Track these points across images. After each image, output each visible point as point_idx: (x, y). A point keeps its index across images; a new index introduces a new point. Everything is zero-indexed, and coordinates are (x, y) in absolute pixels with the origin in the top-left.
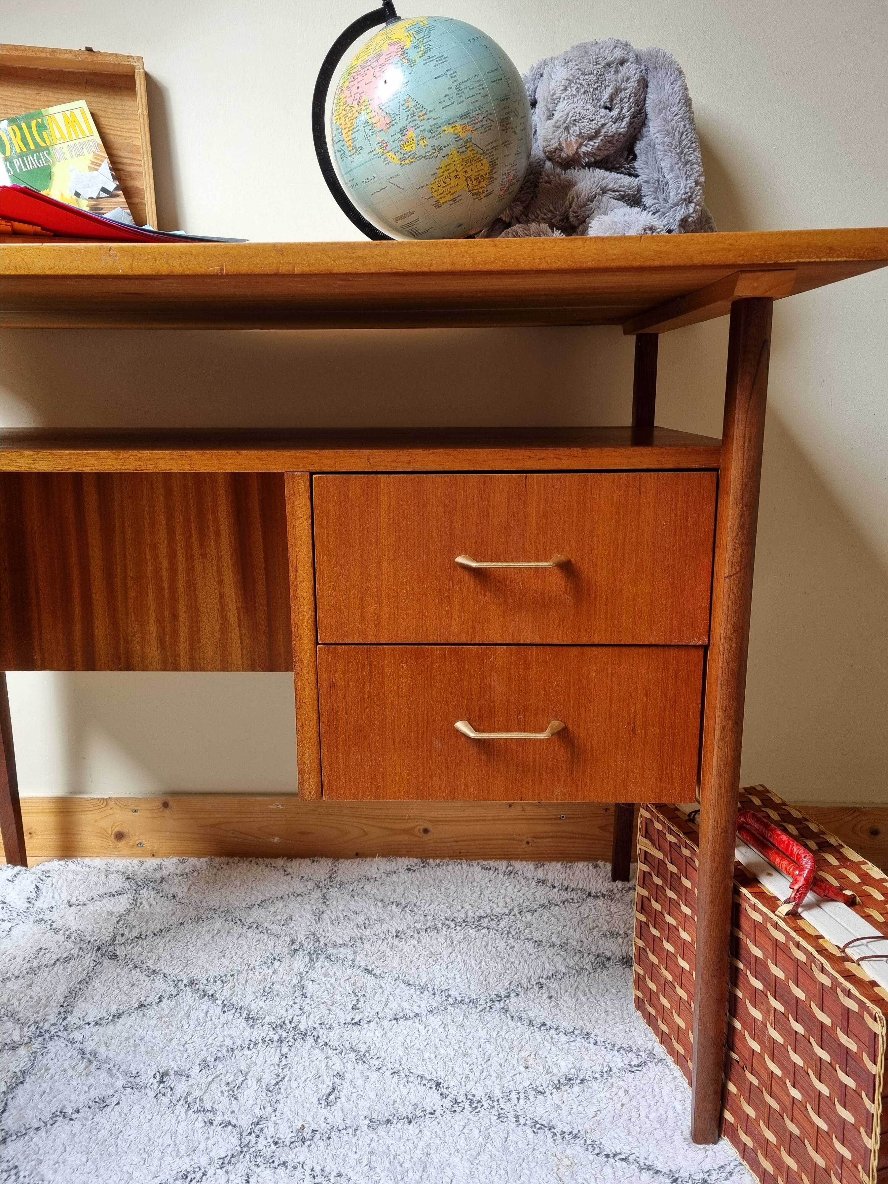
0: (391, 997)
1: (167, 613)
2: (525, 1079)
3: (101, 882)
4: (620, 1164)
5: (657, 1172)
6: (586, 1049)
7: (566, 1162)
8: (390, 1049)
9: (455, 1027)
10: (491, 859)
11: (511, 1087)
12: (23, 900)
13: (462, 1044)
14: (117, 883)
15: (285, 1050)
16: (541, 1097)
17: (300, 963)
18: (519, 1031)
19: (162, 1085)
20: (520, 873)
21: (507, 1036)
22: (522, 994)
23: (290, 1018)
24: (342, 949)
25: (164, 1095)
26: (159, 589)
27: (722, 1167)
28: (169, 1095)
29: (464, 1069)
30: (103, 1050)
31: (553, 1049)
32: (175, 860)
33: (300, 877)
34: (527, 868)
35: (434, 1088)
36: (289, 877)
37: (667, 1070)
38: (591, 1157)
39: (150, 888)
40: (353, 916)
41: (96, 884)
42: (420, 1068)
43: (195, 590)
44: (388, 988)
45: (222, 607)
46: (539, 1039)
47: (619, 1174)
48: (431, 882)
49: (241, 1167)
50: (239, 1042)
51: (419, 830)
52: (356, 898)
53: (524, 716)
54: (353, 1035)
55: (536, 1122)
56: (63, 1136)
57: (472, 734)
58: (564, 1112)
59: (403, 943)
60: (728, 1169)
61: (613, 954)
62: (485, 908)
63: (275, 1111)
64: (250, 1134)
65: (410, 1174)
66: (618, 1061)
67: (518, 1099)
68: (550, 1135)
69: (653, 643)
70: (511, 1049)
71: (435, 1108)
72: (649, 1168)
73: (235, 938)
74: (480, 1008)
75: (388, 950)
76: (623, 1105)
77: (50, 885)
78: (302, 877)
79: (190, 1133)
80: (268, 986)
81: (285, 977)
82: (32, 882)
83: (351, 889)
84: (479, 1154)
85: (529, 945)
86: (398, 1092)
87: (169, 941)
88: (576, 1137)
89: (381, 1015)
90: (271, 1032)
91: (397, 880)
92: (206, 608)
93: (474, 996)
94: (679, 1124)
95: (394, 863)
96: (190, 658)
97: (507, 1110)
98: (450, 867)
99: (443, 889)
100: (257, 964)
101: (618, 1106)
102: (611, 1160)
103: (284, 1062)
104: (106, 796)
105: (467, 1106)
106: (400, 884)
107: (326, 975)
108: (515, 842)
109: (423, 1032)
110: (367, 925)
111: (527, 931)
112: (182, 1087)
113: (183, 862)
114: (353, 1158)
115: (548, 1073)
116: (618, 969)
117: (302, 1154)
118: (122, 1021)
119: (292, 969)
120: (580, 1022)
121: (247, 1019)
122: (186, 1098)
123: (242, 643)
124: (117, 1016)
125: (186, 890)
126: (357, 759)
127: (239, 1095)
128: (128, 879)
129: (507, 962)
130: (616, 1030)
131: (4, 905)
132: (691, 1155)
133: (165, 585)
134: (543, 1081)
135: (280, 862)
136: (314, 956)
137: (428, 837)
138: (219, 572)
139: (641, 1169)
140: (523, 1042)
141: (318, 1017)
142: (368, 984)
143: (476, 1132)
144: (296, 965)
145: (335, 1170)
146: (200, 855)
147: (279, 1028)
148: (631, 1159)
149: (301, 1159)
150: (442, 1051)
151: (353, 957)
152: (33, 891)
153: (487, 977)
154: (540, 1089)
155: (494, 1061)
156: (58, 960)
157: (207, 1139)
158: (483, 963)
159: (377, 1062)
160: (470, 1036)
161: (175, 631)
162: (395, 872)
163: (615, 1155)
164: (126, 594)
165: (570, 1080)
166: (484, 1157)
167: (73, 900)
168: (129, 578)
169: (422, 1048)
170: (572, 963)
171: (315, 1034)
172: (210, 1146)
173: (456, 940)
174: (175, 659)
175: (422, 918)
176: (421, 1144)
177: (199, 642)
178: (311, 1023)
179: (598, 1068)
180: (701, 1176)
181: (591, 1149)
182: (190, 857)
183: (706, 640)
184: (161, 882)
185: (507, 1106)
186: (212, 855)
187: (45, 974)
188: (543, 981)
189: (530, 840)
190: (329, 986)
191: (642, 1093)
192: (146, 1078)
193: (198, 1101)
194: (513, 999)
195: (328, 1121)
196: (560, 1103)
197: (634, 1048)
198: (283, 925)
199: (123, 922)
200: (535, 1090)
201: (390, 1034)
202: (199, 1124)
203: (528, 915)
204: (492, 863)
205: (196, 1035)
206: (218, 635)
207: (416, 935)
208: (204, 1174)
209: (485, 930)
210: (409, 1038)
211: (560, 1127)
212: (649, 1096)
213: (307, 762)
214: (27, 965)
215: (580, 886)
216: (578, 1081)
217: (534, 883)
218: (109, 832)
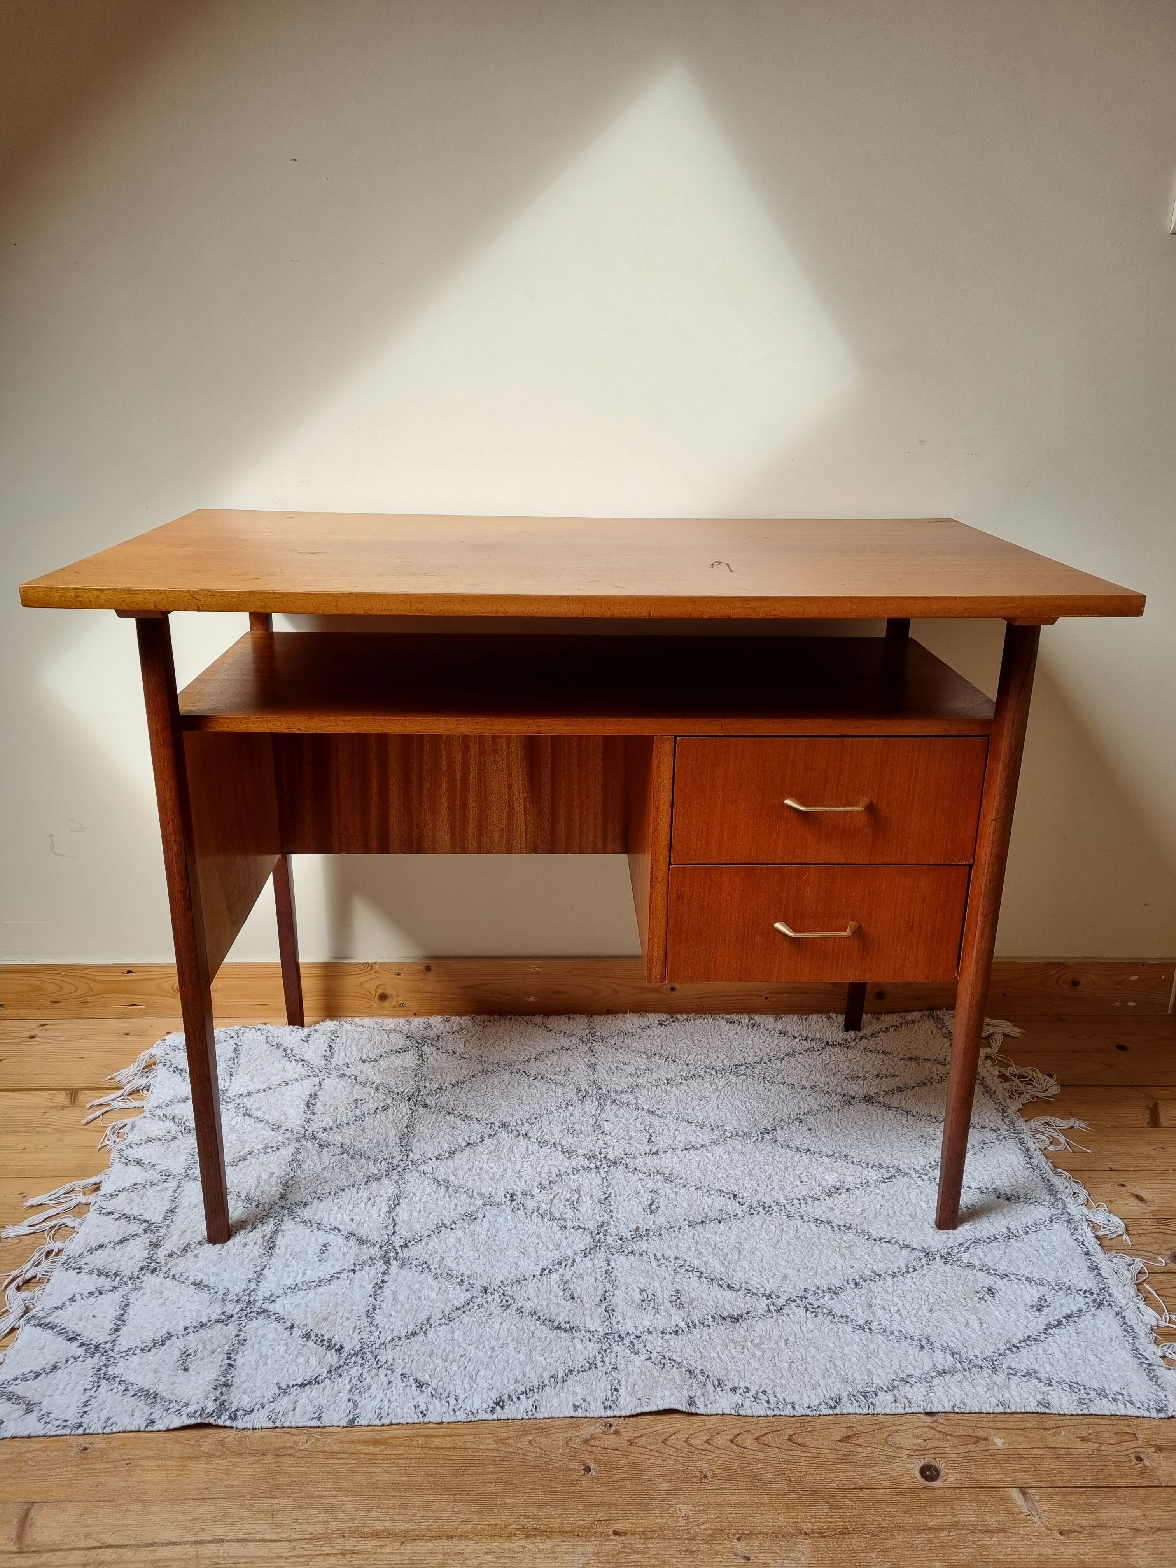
0: (677, 1133)
1: (458, 802)
2: (802, 1191)
3: (385, 1041)
4: (884, 1245)
5: (913, 1249)
6: (847, 1167)
7: (844, 1244)
8: (689, 1171)
9: (737, 1154)
10: (733, 1013)
11: (793, 1196)
12: (319, 1058)
13: (746, 1166)
14: (399, 1041)
15: (604, 1175)
16: (817, 1202)
17: (591, 1107)
18: (789, 1156)
19: (514, 1203)
20: (762, 1025)
21: (780, 1160)
22: (785, 1127)
23: (598, 1150)
24: (623, 1095)
25: (518, 1209)
26: (452, 781)
27: (961, 1244)
28: (522, 1209)
29: (752, 1185)
30: (452, 1178)
31: (820, 1168)
32: (439, 1018)
33: (563, 1033)
34: (768, 1021)
35: (732, 1198)
36: (552, 1033)
37: (912, 1181)
38: (863, 1241)
39: (429, 1045)
40: (624, 1067)
41: (381, 1043)
42: (717, 1185)
43: (486, 782)
44: (673, 1126)
45: (509, 796)
46: (807, 1161)
47: (885, 1251)
48: (684, 1035)
49: (600, 1256)
50: (563, 1170)
51: (667, 989)
52: (620, 1051)
53: (829, 918)
54: (654, 1162)
55: (817, 1219)
56: (451, 1240)
57: (791, 934)
58: (837, 1211)
59: (675, 1088)
60: (966, 1245)
61: (856, 1094)
62: (738, 1059)
63: (612, 1217)
64: (598, 1233)
65: (730, 1256)
66: (873, 1175)
67: (800, 1204)
68: (829, 1228)
69: (932, 863)
70: (786, 1169)
71: (736, 1212)
72: (907, 1247)
73: (527, 1088)
74: (754, 1139)
75: (664, 1095)
76: (881, 1206)
77: (341, 1044)
78: (565, 1033)
79: (552, 1235)
80: (571, 1126)
81: (581, 1119)
82: (324, 1041)
83: (613, 1043)
84: (778, 1241)
85: (785, 1088)
86: (704, 1202)
87: (469, 1091)
88: (849, 1228)
89: (673, 1146)
90: (587, 1162)
91: (652, 1034)
92: (495, 797)
93: (746, 1130)
94: (926, 1217)
95: (646, 1019)
96: (477, 842)
97: (793, 1212)
98: (698, 1022)
99: (696, 1042)
100: (553, 1108)
101: (878, 1207)
102: (878, 1243)
103: (606, 1184)
104: (371, 962)
105: (761, 1209)
106: (656, 1038)
107: (616, 1116)
108: (754, 998)
109: (712, 1158)
110: (639, 1074)
111: (780, 1076)
112: (530, 1204)
113: (448, 1020)
114: (684, 1248)
115: (820, 1185)
116: (863, 1106)
117: (644, 1245)
118: (458, 1156)
119: (585, 1113)
120: (838, 1147)
121: (563, 1152)
122: (538, 1211)
123: (526, 829)
124: (452, 1153)
125: (463, 1046)
126: (695, 952)
127: (579, 1207)
128: (408, 1037)
129: (768, 1102)
130: (867, 1153)
131: (304, 1063)
132: (937, 1237)
133: (458, 777)
134: (817, 1191)
135: (538, 1019)
136: (602, 1101)
137: (675, 994)
138: (509, 766)
139: (901, 1248)
140: (795, 1164)
141: (622, 1149)
142: (654, 1123)
143: (773, 1227)
144: (588, 1109)
145: (672, 1255)
146: (461, 1014)
147: (592, 1158)
148: (893, 1241)
149: (644, 1248)
150: (732, 1172)
151: (635, 1102)
152: (328, 1050)
153: (753, 1114)
154: (815, 1196)
155: (775, 1178)
156: (377, 1109)
157: (567, 1238)
158: (747, 1104)
159: (681, 1181)
160: (751, 1160)
161: (464, 818)
162: (649, 1027)
163: (880, 1239)
164: (421, 786)
165: (838, 1189)
166: (783, 1243)
167: (365, 1057)
168: (425, 772)
169: (714, 1170)
170: (823, 1102)
171: (623, 1162)
172: (570, 1243)
173: (720, 1085)
174: (464, 844)
175: (685, 1067)
176: (733, 1237)
177: (487, 828)
178: (617, 1153)
179: (859, 1181)
180: (946, 1250)
181: (862, 1236)
182: (452, 1015)
183: (972, 861)
184: (438, 1040)
185: (792, 1209)
186: (471, 1014)
187: (372, 1120)
188: (801, 1116)
189: (768, 995)
190: (622, 1125)
191: (895, 1197)
192: (499, 1197)
193: (548, 1213)
194: (779, 1131)
195: (656, 1223)
196: (833, 1206)
197: (884, 1166)
198: (564, 1076)
199: (420, 1075)
200: (812, 1197)
201: (684, 1161)
202: (556, 1228)
203: (778, 1063)
204: (734, 1017)
205: (526, 1166)
206: (505, 822)
207: (684, 1081)
208: (574, 1261)
209: (743, 1077)
210: (701, 1163)
211: (836, 1222)
212: (901, 1199)
213: (656, 954)
214: (351, 1114)
215: (818, 1036)
216: (844, 1190)
217: (776, 1035)
218: (373, 993)
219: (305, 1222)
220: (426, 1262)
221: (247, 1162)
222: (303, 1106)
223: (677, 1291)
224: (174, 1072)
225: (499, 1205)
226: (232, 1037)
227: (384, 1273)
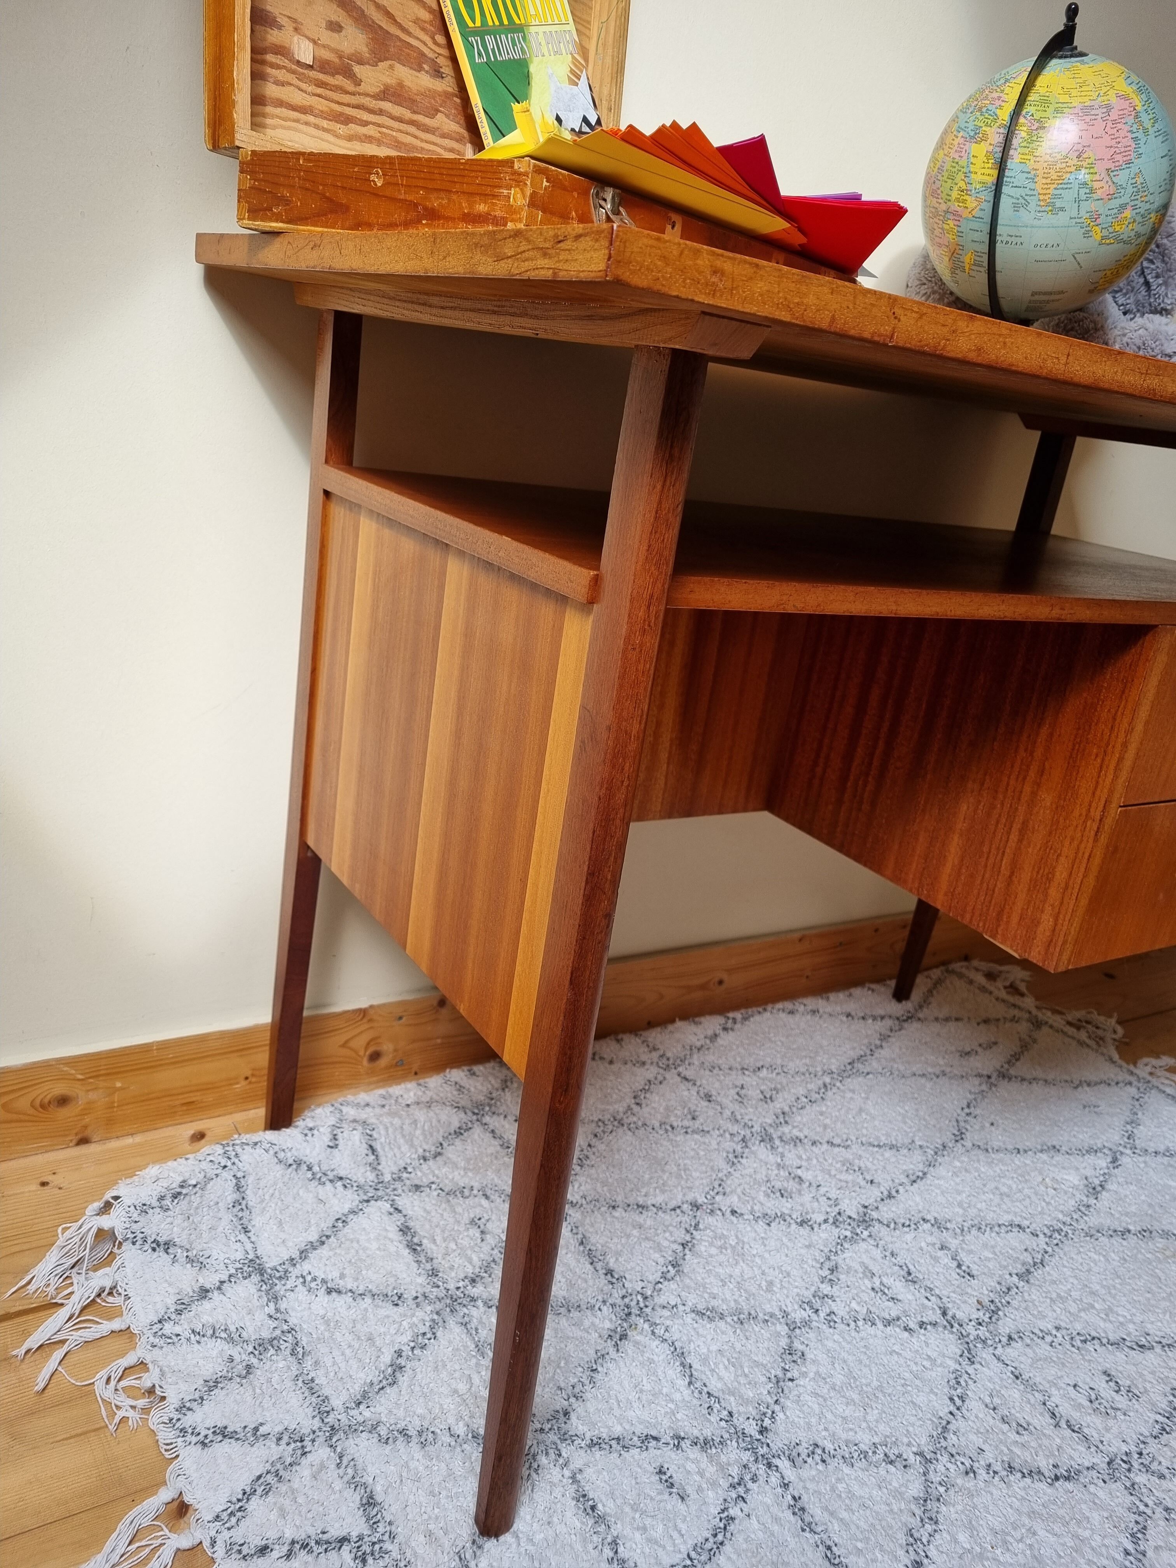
2: (1067, 1200)
3: (434, 1121)
6: (1069, 1160)
9: (965, 1174)
11: (1066, 1210)
12: (364, 1169)
14: (450, 1118)
15: (872, 1242)
16: (1093, 1210)
17: (763, 1153)
18: (1009, 1161)
20: (821, 1010)
21: (1006, 1168)
22: (968, 1127)
23: (831, 1210)
25: (835, 1322)
28: (839, 1320)
30: (714, 1302)
32: (460, 1073)
33: (629, 1062)
34: (821, 1004)
36: (617, 1064)
40: (744, 1092)
42: (989, 1218)
44: (869, 1156)
46: (1030, 1162)
48: (759, 1038)
49: (985, 1356)
50: (825, 1249)
51: (715, 983)
52: (717, 1071)
54: (902, 1208)
55: (1114, 1231)
56: (809, 1398)
59: (823, 1106)
61: (987, 1072)
63: (940, 1298)
64: (951, 1325)
66: (1099, 1162)
67: (1081, 1217)
68: (1135, 1237)
71: (1042, 1247)
74: (958, 1150)
78: (631, 1061)
79: (908, 1346)
81: (770, 1172)
83: (698, 1063)
86: (1002, 1245)
89: (897, 1181)
90: (838, 1230)
91: (728, 1044)
93: (939, 1141)
95: (704, 1025)
97: (1086, 1229)
98: (756, 1018)
99: (779, 1043)
100: (726, 1166)
103: (887, 1253)
105: (1059, 1236)
106: (737, 1047)
107: (801, 1158)
109: (948, 1186)
111: (901, 1067)
112: (840, 1309)
114: (1048, 1312)
115: (1073, 1189)
116: (1006, 1085)
117: (1009, 1324)
118: (687, 1267)
119: (766, 1163)
120: (1036, 1138)
121: (799, 1224)
124: (676, 1265)
128: (457, 1108)
130: (1066, 1138)
134: (1078, 1196)
137: (724, 987)
140: (1024, 1169)
141: (853, 1201)
142: (849, 1157)
143: (1092, 1255)
144: (764, 1157)
145: (1049, 1326)
147: (838, 1224)
149: (1015, 1328)
151: (802, 1134)
157: (927, 1344)
162: (715, 1035)
170: (969, 1089)
172: (938, 1349)
173: (860, 1091)
176: (1073, 1281)
178: (854, 1209)
179: (1096, 1173)
182: (471, 1065)
185: (1083, 1226)
189: (809, 974)
192: (797, 1312)
195: (990, 1289)
196: (1110, 1210)
197: (1095, 1148)
202: (903, 1335)
207: (823, 1095)
208: (969, 1374)
209: (871, 1076)
210: (946, 1195)
211: (1132, 1228)
215: (881, 1012)
217: (845, 1019)
218: (362, 1053)
219: (595, 1444)
220: (816, 1445)
221: (408, 1372)
222: (406, 1252)
223: (1105, 1373)
224: (154, 1250)
225: (807, 1323)
226: (225, 1167)
227: (786, 1486)
